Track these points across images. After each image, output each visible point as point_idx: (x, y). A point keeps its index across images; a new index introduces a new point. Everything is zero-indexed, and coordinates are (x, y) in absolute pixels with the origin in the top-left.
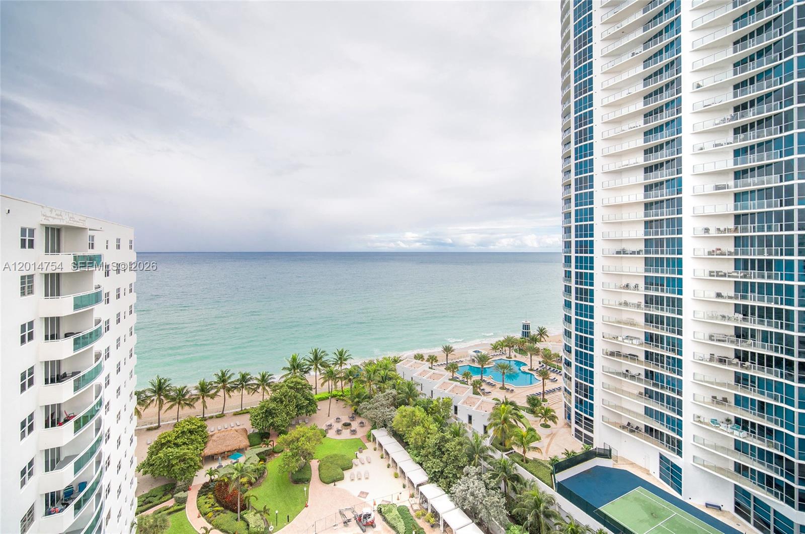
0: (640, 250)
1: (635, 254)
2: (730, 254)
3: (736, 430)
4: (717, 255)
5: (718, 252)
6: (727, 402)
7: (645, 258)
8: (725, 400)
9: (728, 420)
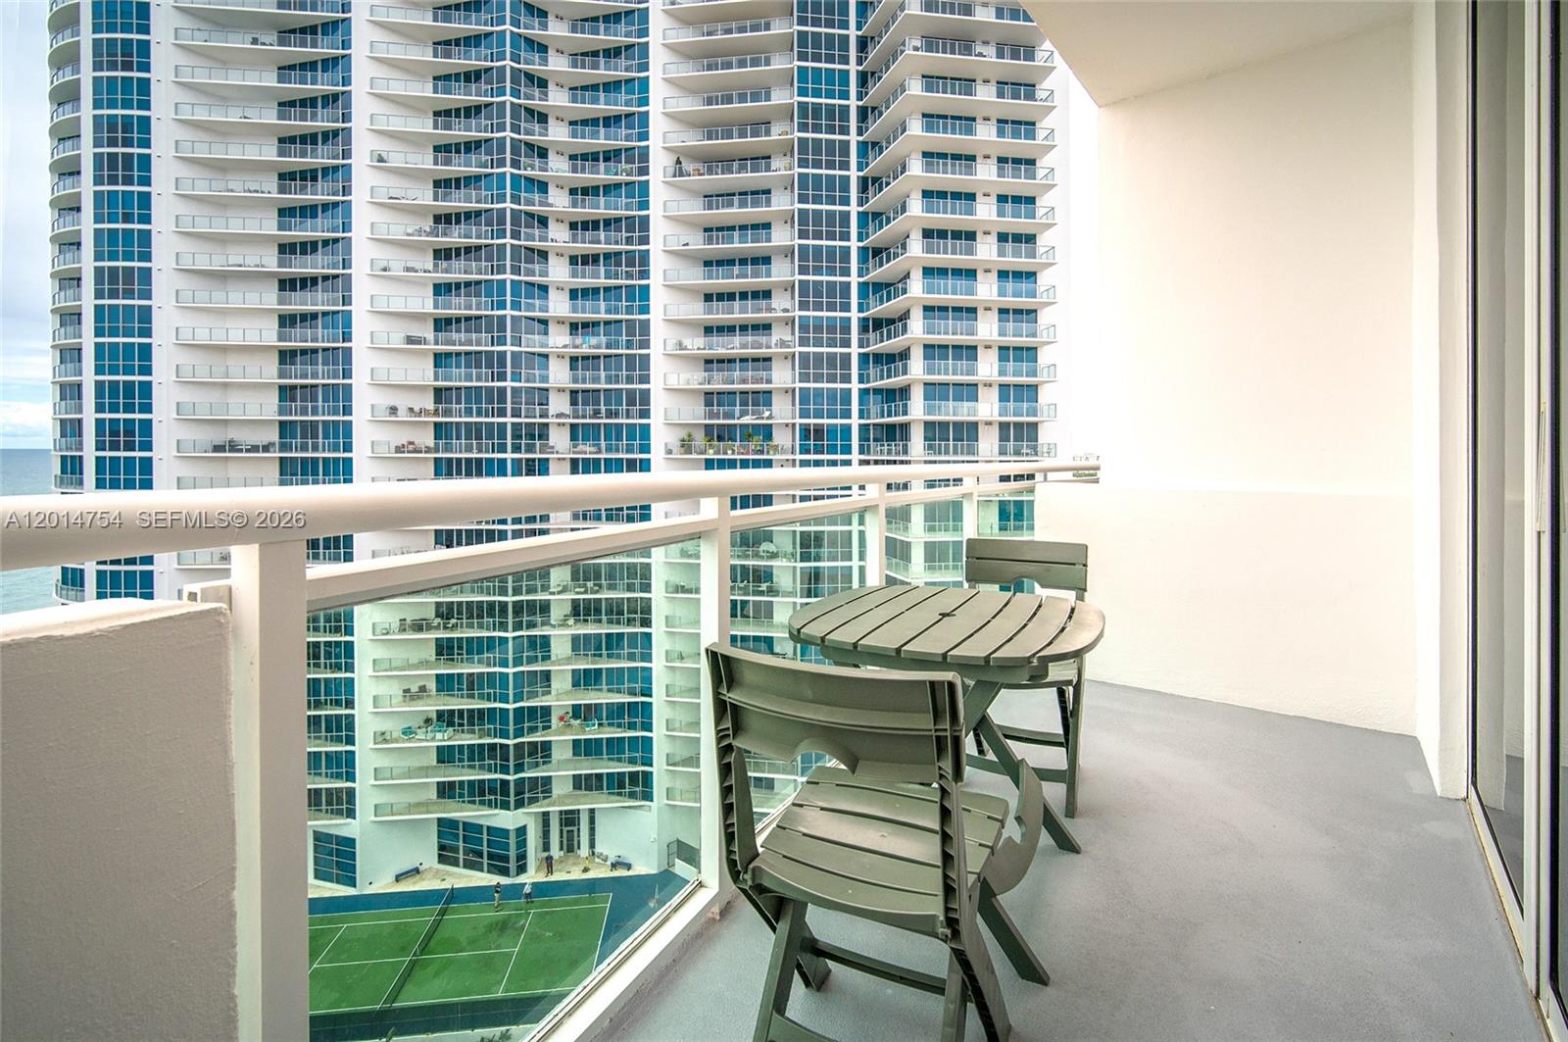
0: (270, 443)
1: (258, 452)
2: (428, 450)
3: (440, 731)
4: (408, 452)
5: (411, 447)
6: (426, 692)
7: (281, 458)
8: (423, 689)
9: (428, 721)
